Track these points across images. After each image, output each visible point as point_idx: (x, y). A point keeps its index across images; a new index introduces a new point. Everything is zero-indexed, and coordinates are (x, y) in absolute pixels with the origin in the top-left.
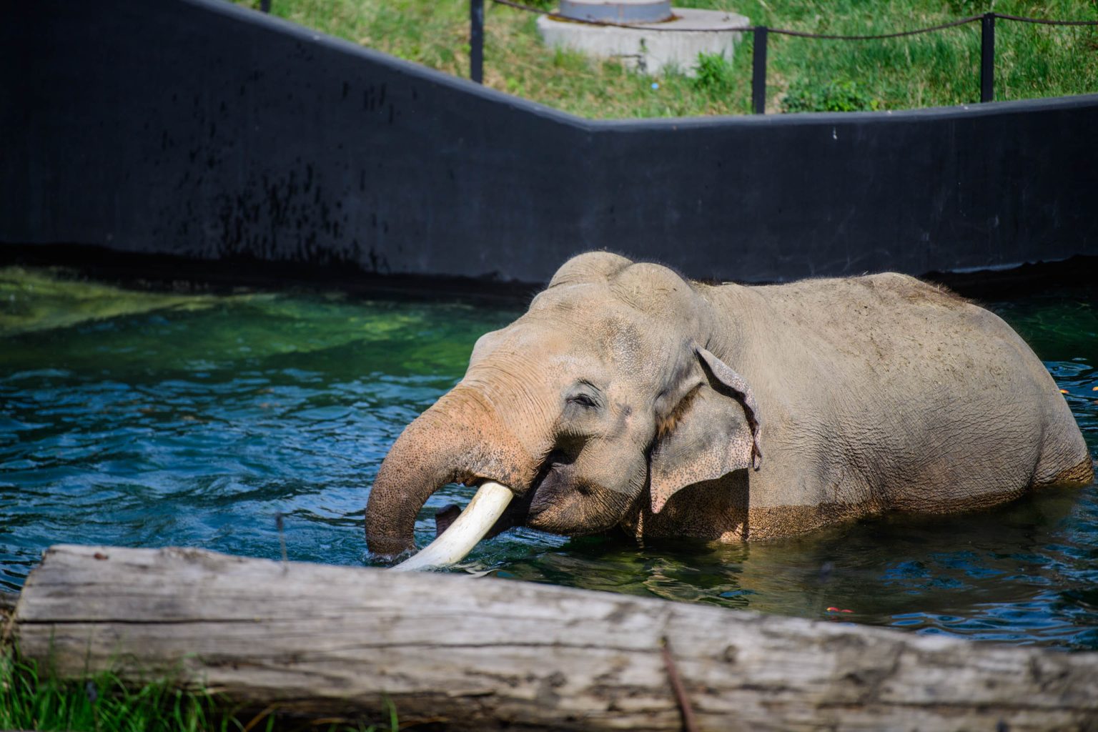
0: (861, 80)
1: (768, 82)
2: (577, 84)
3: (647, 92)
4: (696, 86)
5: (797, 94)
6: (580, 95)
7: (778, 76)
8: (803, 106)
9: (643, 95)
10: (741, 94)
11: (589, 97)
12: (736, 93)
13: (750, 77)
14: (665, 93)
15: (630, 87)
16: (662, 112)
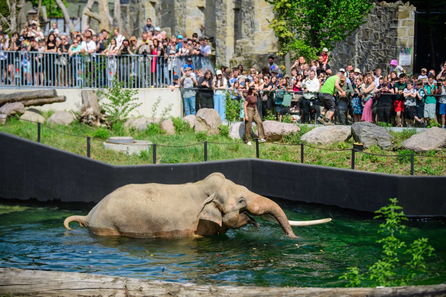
0: (178, 156)
1: (156, 157)
2: (112, 157)
4: (140, 158)
5: (163, 159)
6: (113, 160)
7: (159, 155)
8: (165, 162)
9: (128, 160)
11: (115, 160)
12: (150, 159)
13: (152, 155)
14: (133, 159)
15: (125, 158)
16: (132, 163)
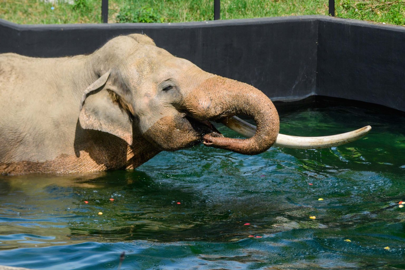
0: (155, 7)
1: (109, 8)
2: (14, 7)
3: (49, 11)
4: (74, 9)
5: (124, 14)
6: (15, 12)
7: (114, 5)
8: (127, 20)
9: (47, 13)
10: (96, 13)
11: (19, 14)
12: (94, 12)
13: (101, 5)
14: (58, 12)
15: (41, 9)
16: (56, 21)
